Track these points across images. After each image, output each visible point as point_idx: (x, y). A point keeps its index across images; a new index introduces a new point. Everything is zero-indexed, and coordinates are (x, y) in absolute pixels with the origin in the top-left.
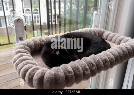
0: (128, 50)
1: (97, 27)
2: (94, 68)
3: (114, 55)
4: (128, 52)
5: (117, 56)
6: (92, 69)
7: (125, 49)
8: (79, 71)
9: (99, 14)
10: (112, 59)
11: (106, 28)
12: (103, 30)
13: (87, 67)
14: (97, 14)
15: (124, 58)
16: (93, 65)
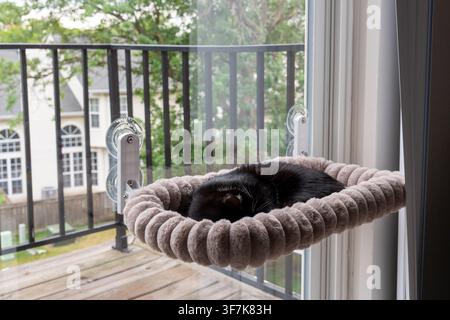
0: (383, 190)
1: (306, 155)
2: (319, 220)
3: (355, 199)
4: (385, 195)
5: (361, 200)
6: (316, 222)
7: (378, 189)
8: (292, 223)
9: (307, 119)
10: (351, 205)
11: (330, 154)
12: (322, 160)
13: (305, 218)
14: (303, 121)
15: (378, 206)
16: (315, 215)
